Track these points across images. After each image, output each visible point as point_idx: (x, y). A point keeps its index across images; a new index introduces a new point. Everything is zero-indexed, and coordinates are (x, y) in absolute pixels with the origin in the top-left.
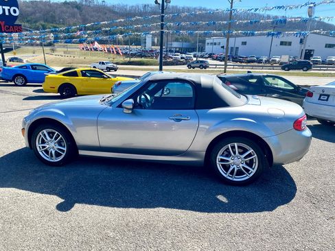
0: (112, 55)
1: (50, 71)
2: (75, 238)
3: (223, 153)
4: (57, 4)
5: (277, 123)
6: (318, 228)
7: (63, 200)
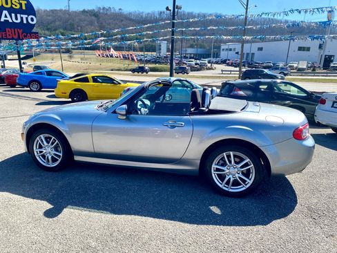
0: (127, 62)
1: (63, 77)
2: (56, 246)
3: (219, 162)
4: (76, 12)
5: (275, 131)
6: (315, 247)
7: (52, 207)
